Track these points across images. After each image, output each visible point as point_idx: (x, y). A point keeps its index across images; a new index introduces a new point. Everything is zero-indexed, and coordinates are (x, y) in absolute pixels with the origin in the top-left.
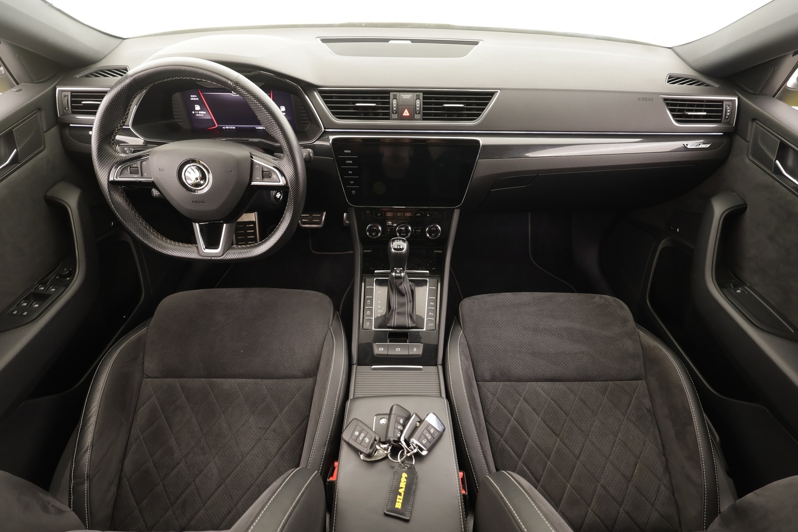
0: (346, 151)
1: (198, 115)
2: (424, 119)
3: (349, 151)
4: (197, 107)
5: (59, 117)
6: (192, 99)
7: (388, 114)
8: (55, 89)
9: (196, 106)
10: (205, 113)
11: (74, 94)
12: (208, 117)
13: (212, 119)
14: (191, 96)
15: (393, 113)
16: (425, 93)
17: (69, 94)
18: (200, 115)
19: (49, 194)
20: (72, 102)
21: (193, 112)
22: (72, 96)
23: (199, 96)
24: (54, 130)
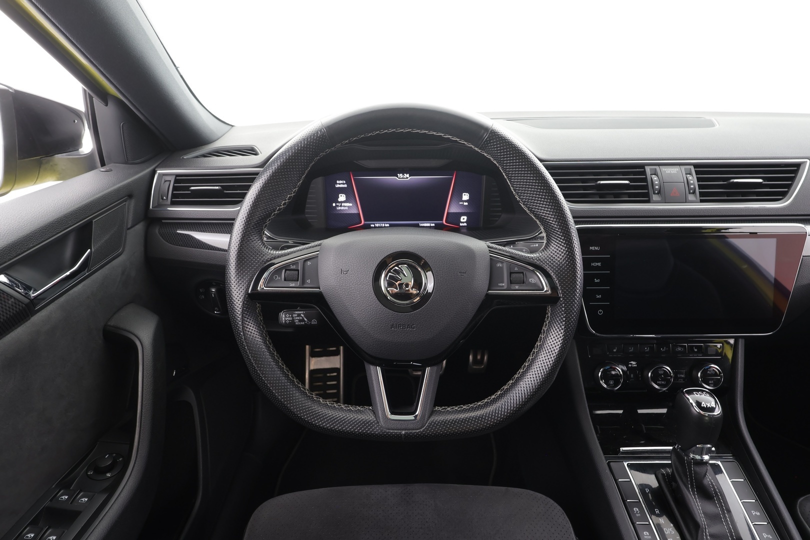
0: (592, 248)
1: (339, 208)
2: (702, 201)
3: (596, 248)
4: (342, 198)
5: (151, 210)
6: (338, 186)
7: (647, 195)
8: (154, 172)
9: (340, 195)
10: (351, 205)
11: (179, 179)
12: (354, 211)
13: (359, 214)
14: (338, 182)
15: (654, 193)
16: (696, 166)
17: (172, 179)
18: (342, 208)
19: (112, 323)
20: (175, 188)
21: (334, 205)
22: (176, 181)
23: (349, 183)
24: (140, 227)
